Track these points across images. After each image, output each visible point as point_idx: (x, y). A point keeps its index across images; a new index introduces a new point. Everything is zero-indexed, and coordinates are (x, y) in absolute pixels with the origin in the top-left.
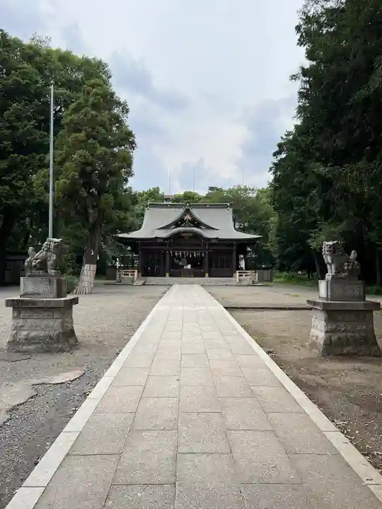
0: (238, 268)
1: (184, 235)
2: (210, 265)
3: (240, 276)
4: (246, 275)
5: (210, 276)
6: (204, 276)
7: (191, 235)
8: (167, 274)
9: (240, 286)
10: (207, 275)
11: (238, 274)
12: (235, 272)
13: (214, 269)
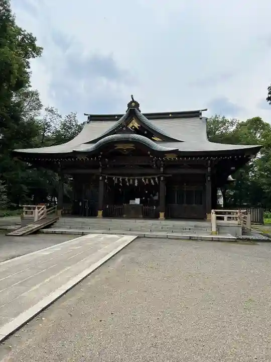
0: (215, 206)
1: (120, 146)
2: (169, 199)
3: (218, 218)
4: (229, 218)
5: (167, 217)
6: (157, 217)
7: (131, 146)
8: (100, 213)
9: (219, 240)
10: (162, 215)
11: (213, 216)
12: (210, 212)
13: (176, 205)
